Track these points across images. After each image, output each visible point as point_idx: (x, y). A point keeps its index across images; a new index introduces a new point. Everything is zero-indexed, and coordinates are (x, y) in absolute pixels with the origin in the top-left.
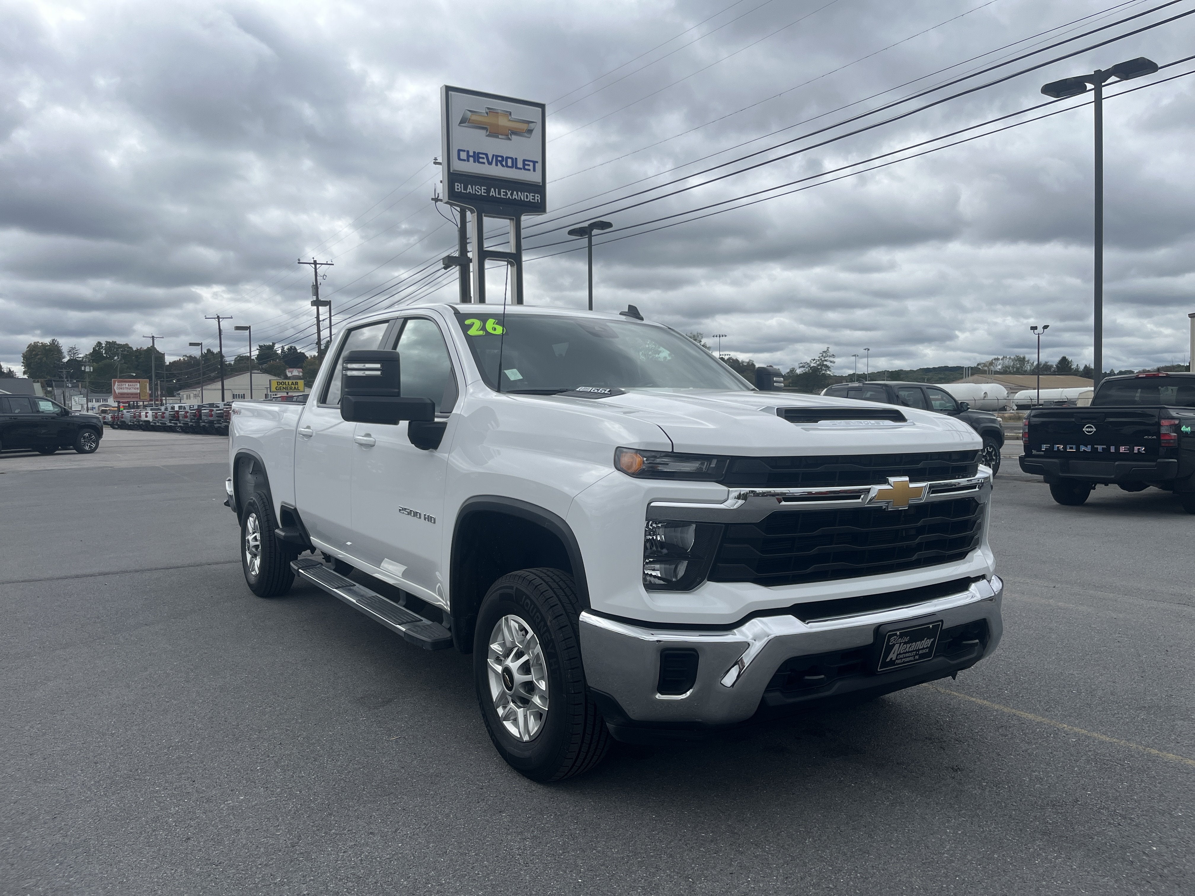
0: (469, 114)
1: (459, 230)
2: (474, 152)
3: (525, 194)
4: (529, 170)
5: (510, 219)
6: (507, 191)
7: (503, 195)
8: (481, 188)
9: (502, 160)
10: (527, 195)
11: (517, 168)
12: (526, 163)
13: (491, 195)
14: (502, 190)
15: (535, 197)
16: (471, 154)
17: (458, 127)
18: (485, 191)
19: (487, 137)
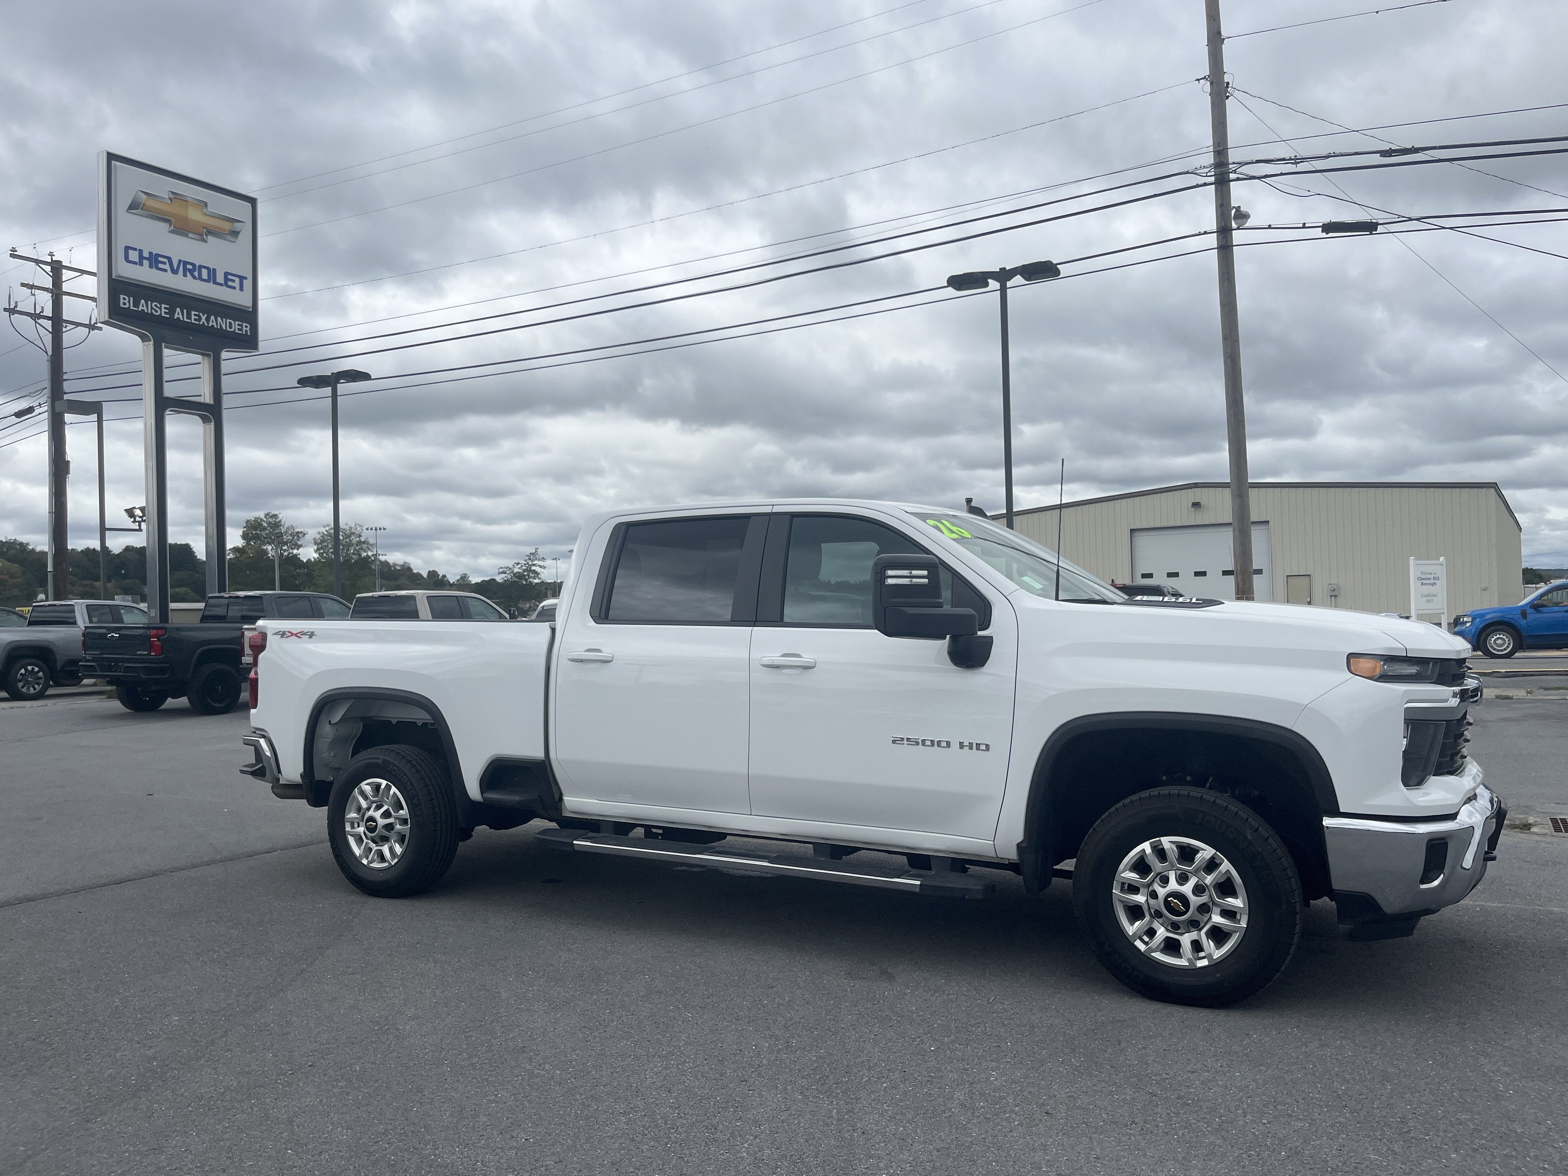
0: (144, 197)
1: (49, 359)
2: (150, 253)
3: (228, 321)
4: (234, 288)
5: (203, 354)
6: (201, 314)
7: (195, 320)
8: (161, 306)
9: (194, 270)
10: (230, 323)
11: (215, 283)
12: (230, 277)
13: (175, 318)
14: (193, 313)
15: (242, 327)
16: (146, 255)
17: (126, 213)
18: (167, 311)
19: (169, 234)
